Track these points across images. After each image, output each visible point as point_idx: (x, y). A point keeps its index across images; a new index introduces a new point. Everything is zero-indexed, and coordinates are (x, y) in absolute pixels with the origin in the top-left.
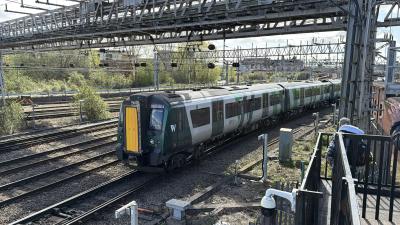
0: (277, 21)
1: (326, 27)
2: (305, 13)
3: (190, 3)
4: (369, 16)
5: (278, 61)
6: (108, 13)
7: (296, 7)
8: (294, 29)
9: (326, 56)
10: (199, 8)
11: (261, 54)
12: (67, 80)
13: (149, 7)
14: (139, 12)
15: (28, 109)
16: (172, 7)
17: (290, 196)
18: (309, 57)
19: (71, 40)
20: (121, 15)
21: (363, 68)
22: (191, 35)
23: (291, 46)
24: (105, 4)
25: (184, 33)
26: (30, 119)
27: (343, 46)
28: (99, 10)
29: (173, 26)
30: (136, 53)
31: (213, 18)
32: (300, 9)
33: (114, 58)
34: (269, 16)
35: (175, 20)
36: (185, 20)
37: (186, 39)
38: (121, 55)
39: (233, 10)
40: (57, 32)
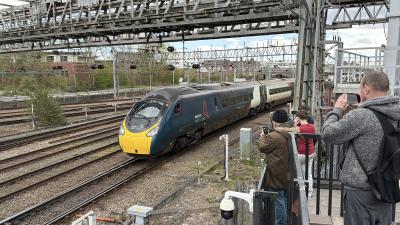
0: (234, 23)
1: (279, 30)
2: (259, 16)
3: (148, 4)
4: (318, 19)
5: (237, 62)
6: (59, 14)
7: (251, 10)
8: (250, 32)
9: (280, 58)
10: (157, 9)
12: (18, 84)
13: (105, 8)
14: (94, 13)
16: (129, 8)
17: (248, 197)
18: (265, 59)
19: (21, 41)
20: (76, 16)
21: (315, 69)
22: (149, 37)
23: (248, 48)
24: (57, 4)
25: (142, 35)
27: (295, 48)
28: (51, 11)
29: (131, 27)
30: (93, 55)
31: (172, 19)
32: (255, 12)
33: (69, 60)
34: (226, 19)
35: (133, 22)
36: (142, 21)
37: (145, 41)
38: (76, 57)
39: (190, 12)
40: (6, 34)
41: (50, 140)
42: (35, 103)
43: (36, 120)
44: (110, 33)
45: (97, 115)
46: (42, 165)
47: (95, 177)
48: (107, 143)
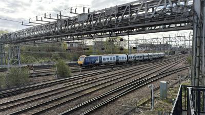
0: (155, 26)
1: (182, 28)
2: (170, 22)
3: (111, 18)
5: (158, 45)
6: (70, 25)
7: (165, 19)
8: (165, 30)
10: (115, 21)
11: (149, 42)
12: (51, 56)
13: (90, 21)
14: (85, 24)
15: (32, 72)
16: (102, 20)
19: (53, 38)
20: (77, 25)
21: (203, 49)
22: (111, 34)
23: (164, 37)
24: (69, 20)
25: (108, 33)
26: (32, 77)
27: (192, 37)
28: (66, 24)
29: (102, 30)
30: (85, 43)
31: (123, 25)
32: (167, 20)
33: (74, 46)
34: (151, 24)
35: (103, 27)
36: (108, 27)
37: (109, 36)
38: (77, 44)
39: (132, 21)
40: (46, 34)
41: (63, 84)
42: (58, 66)
43: (58, 74)
46: (60, 96)
48: (89, 86)
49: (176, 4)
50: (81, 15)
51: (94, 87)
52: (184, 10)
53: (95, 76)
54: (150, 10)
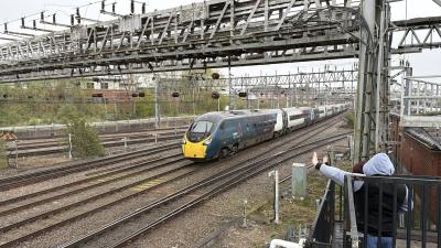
0: (285, 48)
1: (337, 54)
2: (314, 40)
3: (192, 29)
4: (381, 43)
5: (289, 89)
6: (98, 40)
7: (305, 34)
8: (304, 57)
9: (339, 84)
10: (202, 34)
11: (271, 82)
12: (56, 110)
13: (148, 34)
14: (136, 38)
15: (13, 144)
16: (172, 32)
18: (322, 85)
19: (60, 68)
20: (117, 41)
21: (378, 99)
22: (193, 63)
23: (302, 74)
24: (99, 29)
25: (186, 61)
26: (13, 156)
27: (356, 73)
28: (92, 36)
29: (174, 53)
30: (135, 82)
31: (217, 45)
32: (308, 36)
33: (110, 88)
34: (277, 43)
35: (176, 48)
36: (186, 47)
37: (188, 67)
38: (117, 84)
39: (238, 36)
40: (45, 60)
41: (86, 172)
42: (73, 133)
43: (74, 150)
44: (152, 59)
45: (137, 146)
47: (131, 214)
48: (145, 176)
49: (328, 4)
50: (125, 17)
51: (156, 177)
52: (344, 17)
53: (157, 155)
54: (275, 15)
